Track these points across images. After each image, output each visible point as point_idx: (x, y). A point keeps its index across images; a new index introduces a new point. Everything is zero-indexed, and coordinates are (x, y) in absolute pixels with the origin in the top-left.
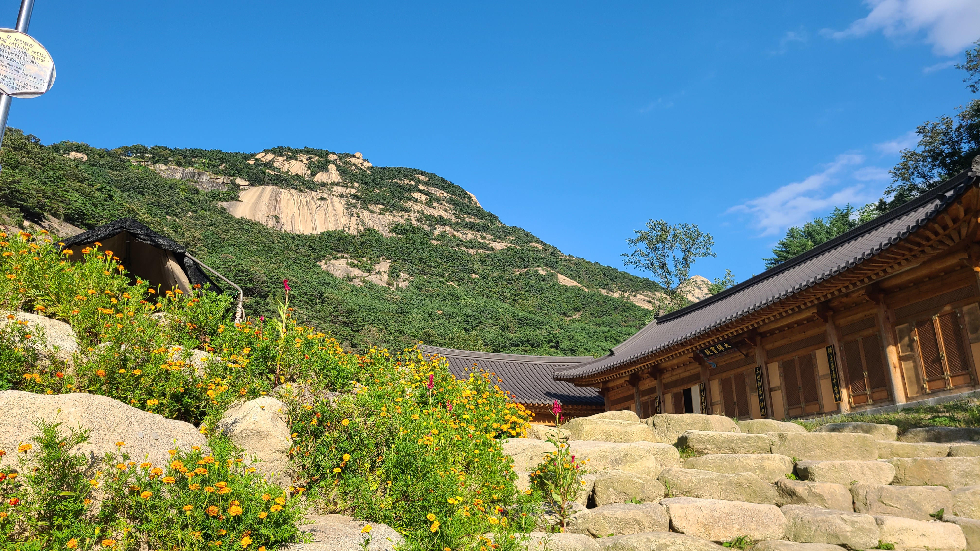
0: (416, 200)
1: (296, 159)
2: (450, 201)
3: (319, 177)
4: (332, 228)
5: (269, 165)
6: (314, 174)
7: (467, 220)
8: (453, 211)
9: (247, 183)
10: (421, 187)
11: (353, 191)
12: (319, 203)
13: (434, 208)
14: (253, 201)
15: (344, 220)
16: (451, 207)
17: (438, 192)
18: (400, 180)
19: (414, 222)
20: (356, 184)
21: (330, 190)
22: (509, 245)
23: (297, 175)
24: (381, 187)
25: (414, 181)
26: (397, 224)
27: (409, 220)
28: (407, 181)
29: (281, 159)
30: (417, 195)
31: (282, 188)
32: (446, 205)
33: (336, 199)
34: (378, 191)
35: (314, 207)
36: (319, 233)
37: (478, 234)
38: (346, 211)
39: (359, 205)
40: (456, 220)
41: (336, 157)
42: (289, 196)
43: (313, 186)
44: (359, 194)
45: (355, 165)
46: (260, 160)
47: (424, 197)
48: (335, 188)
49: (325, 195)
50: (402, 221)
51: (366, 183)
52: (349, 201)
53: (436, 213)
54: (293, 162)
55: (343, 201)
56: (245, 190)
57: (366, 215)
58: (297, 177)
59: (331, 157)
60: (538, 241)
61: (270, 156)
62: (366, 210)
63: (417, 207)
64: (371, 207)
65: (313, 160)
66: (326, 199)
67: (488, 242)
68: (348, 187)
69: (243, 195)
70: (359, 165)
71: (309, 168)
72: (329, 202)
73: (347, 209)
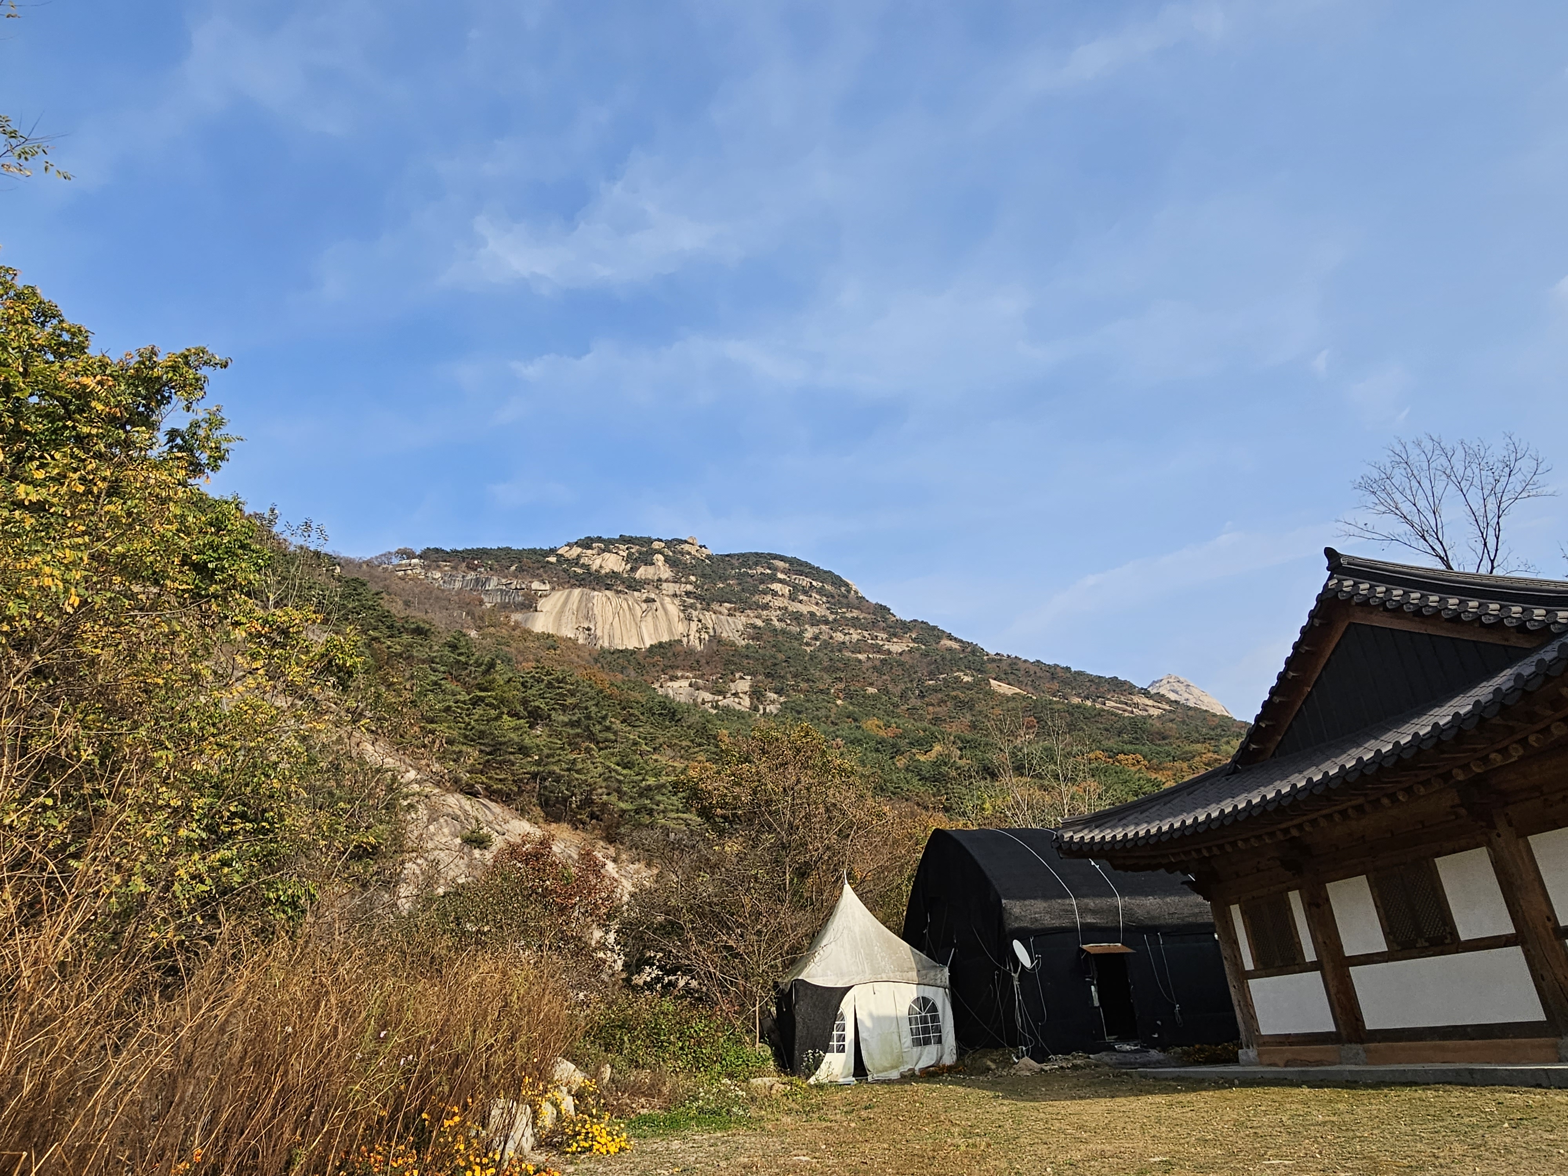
0: (775, 594)
1: (610, 551)
2: (820, 592)
3: (642, 572)
4: (665, 639)
5: (576, 561)
6: (633, 569)
7: (849, 615)
8: (828, 605)
9: (548, 587)
10: (780, 576)
11: (689, 588)
12: (644, 606)
13: (801, 602)
14: (556, 610)
15: (680, 628)
16: (824, 599)
17: (805, 581)
18: (750, 568)
19: (776, 623)
20: (693, 578)
21: (657, 587)
22: (911, 645)
23: (613, 572)
24: (726, 580)
25: (770, 569)
26: (755, 627)
27: (768, 621)
28: (760, 570)
29: (589, 552)
30: (776, 586)
31: (594, 589)
32: (818, 597)
33: (667, 600)
34: (721, 585)
35: (638, 612)
36: (648, 646)
37: (866, 634)
38: (682, 615)
39: (699, 606)
40: (834, 616)
41: (663, 545)
42: (604, 599)
43: (634, 585)
44: (699, 592)
45: (689, 553)
46: (562, 555)
47: (786, 590)
48: (665, 585)
49: (653, 596)
50: (759, 623)
51: (704, 576)
52: (685, 601)
53: (804, 609)
54: (606, 555)
55: (677, 601)
56: (546, 596)
57: (709, 618)
58: (614, 575)
59: (656, 545)
60: (950, 637)
61: (576, 551)
62: (708, 611)
63: (778, 602)
64: (715, 606)
65: (633, 551)
66: (654, 601)
67: (881, 643)
68: (681, 582)
69: (542, 604)
70: (693, 552)
71: (627, 562)
72: (658, 604)
73: (683, 611)
